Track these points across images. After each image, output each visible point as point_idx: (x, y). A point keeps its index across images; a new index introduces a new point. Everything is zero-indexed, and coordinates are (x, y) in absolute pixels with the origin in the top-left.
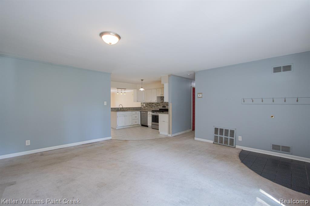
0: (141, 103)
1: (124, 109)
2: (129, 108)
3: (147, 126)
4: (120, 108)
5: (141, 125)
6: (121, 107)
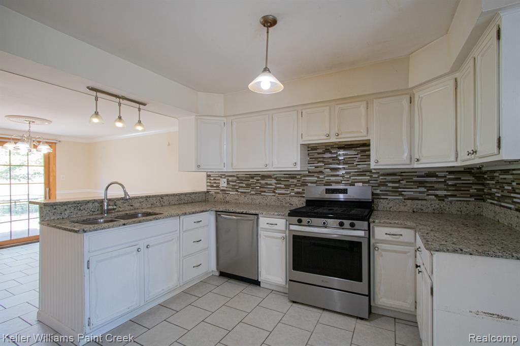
0: (209, 176)
1: (137, 205)
2: (162, 197)
3: (257, 283)
4: (109, 200)
5: (217, 274)
6: (116, 193)
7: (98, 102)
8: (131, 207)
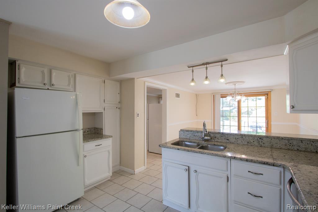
7: (193, 73)
8: (227, 141)
